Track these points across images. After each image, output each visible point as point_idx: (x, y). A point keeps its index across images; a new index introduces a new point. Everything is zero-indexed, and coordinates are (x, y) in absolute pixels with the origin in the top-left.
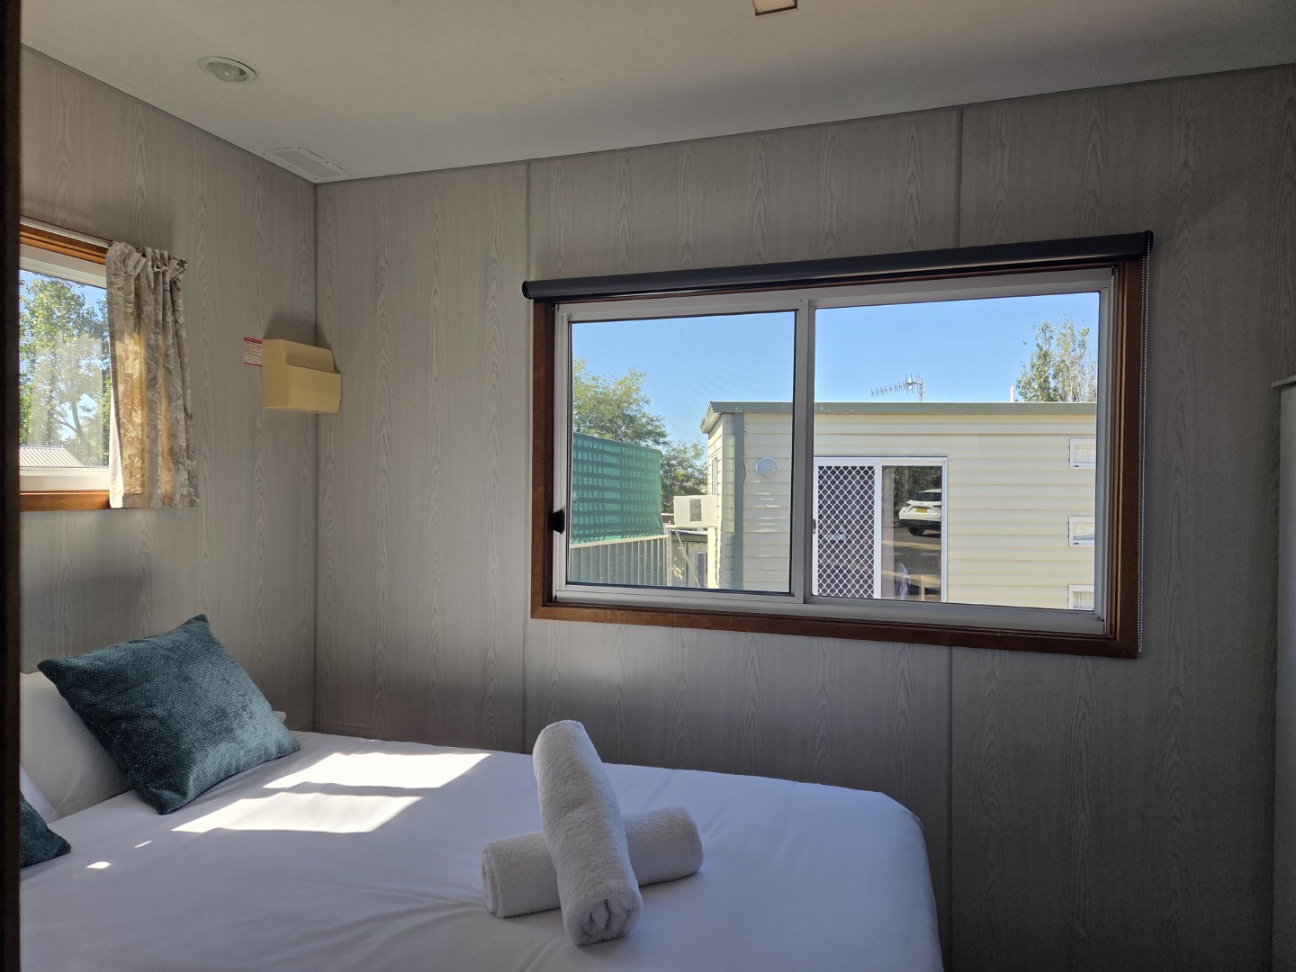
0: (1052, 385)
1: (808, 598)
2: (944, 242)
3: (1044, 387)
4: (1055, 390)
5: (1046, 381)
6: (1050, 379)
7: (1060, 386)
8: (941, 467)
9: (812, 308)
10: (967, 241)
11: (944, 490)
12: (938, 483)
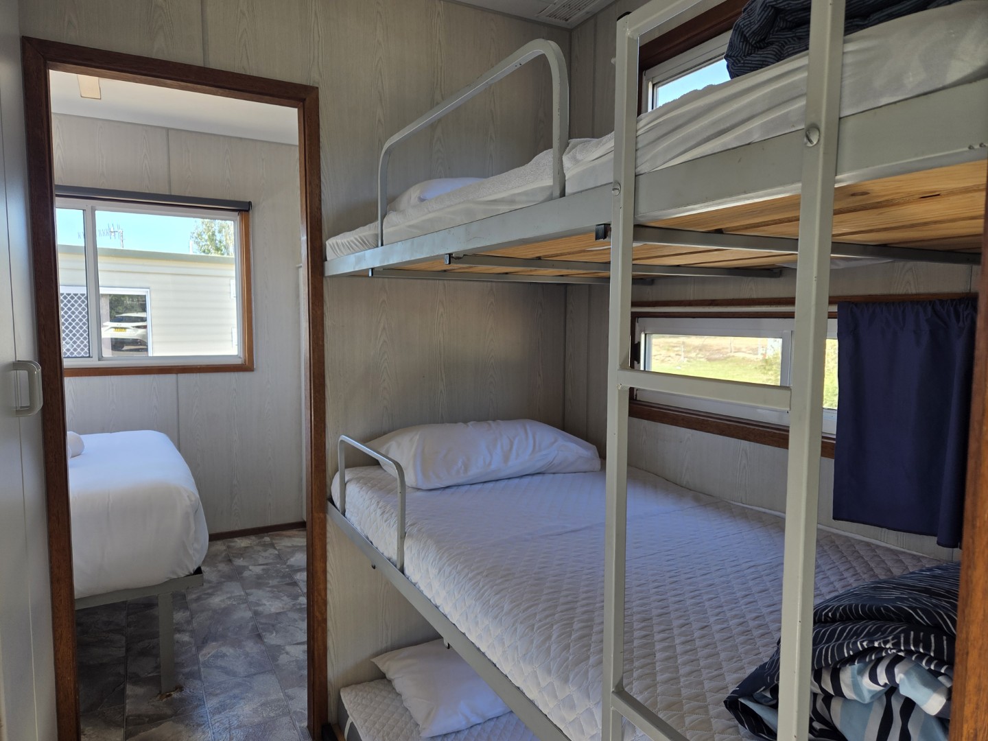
0: (218, 238)
1: (101, 358)
2: (164, 191)
3: (212, 238)
4: (220, 242)
5: (213, 234)
6: (216, 233)
7: (223, 239)
8: (145, 296)
9: (93, 210)
10: (175, 192)
11: (148, 315)
12: (143, 308)
